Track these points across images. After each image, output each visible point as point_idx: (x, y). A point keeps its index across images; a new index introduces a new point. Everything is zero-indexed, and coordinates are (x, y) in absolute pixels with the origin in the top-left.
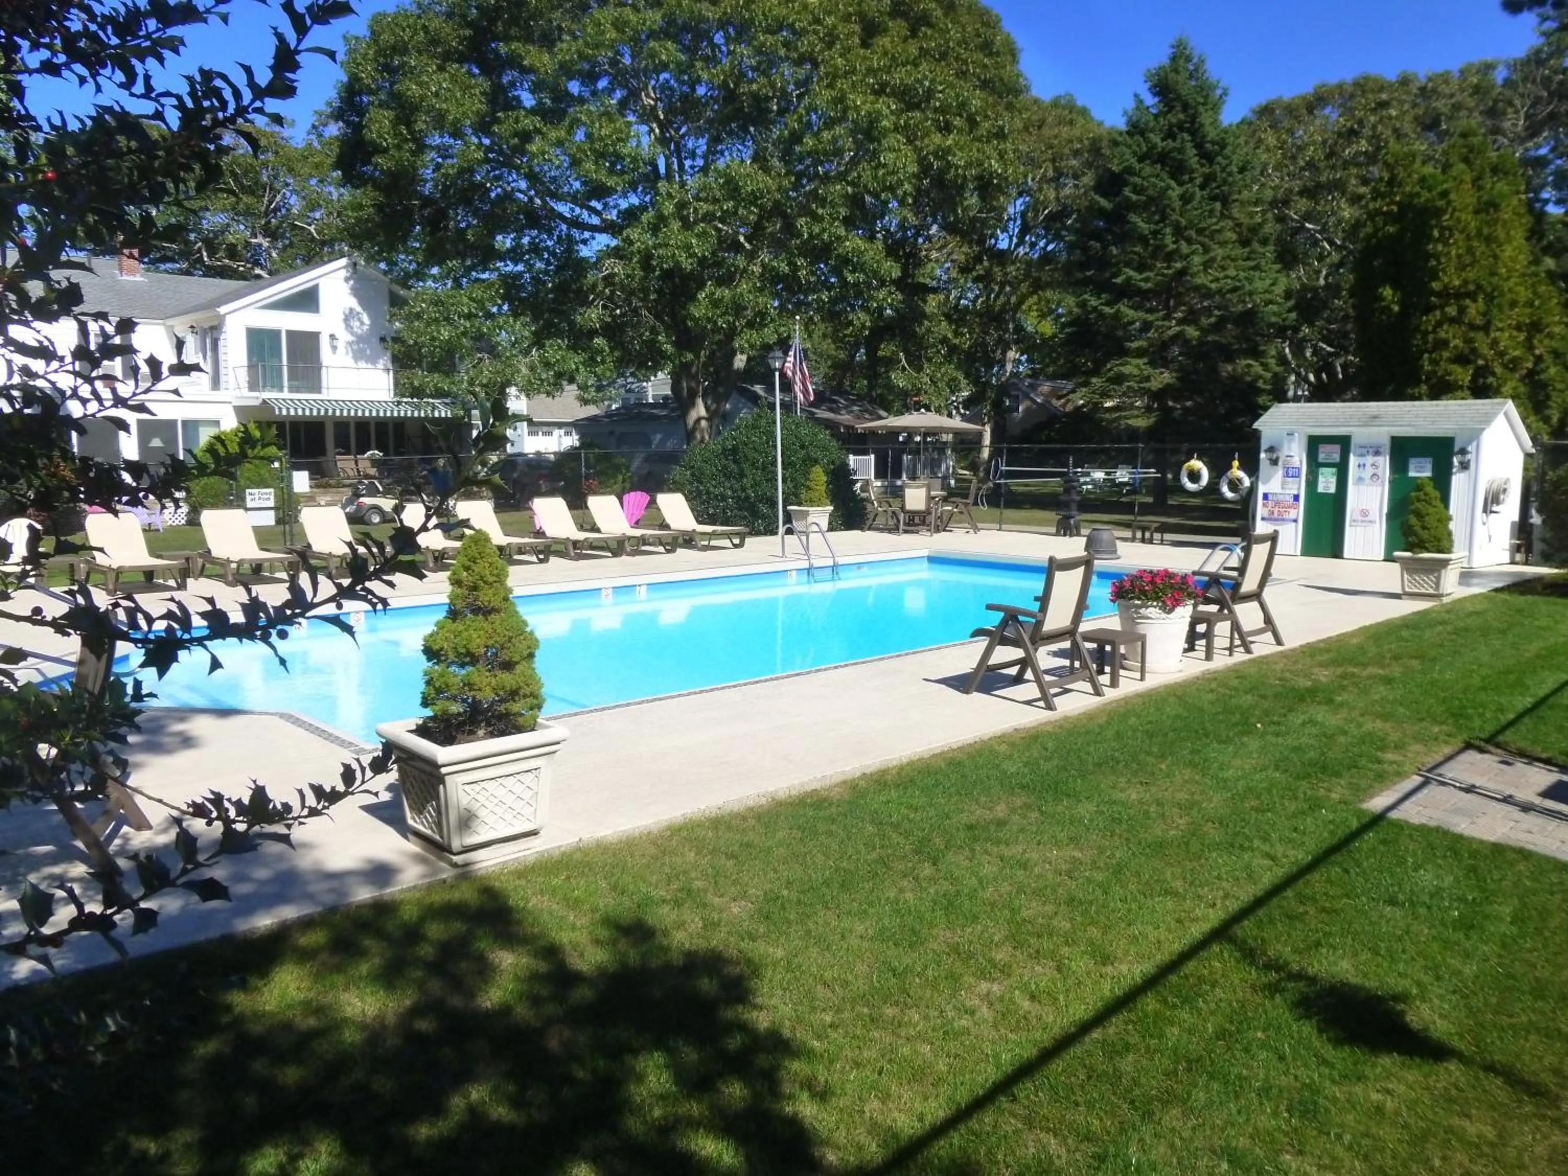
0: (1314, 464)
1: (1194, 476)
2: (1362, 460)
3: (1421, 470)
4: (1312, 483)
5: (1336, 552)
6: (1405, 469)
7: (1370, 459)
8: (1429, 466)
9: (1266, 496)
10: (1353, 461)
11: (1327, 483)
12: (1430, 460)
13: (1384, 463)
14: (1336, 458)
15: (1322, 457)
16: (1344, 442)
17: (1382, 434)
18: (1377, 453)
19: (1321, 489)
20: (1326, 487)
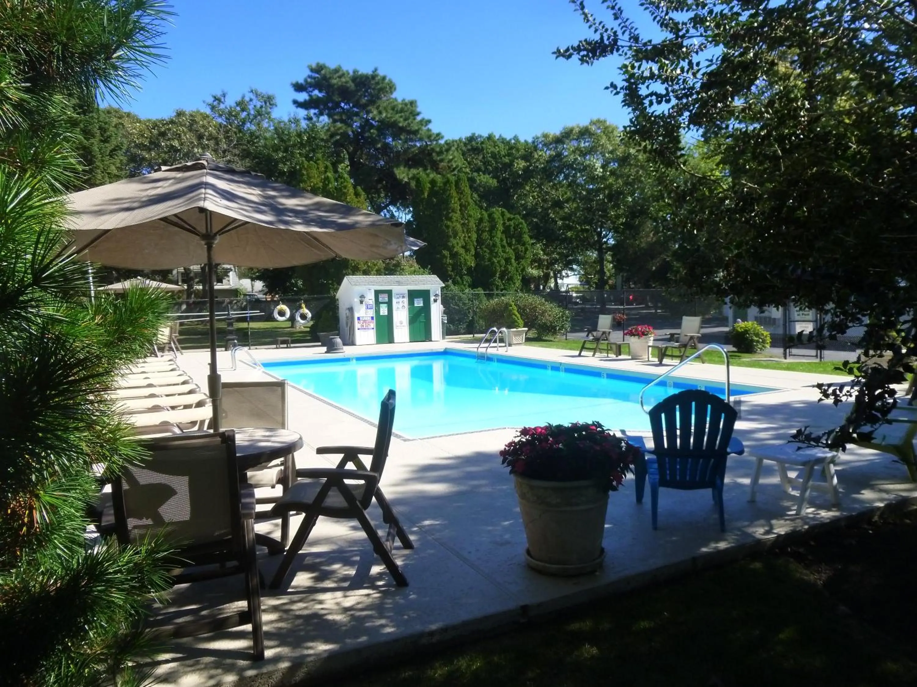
0: (378, 303)
1: (282, 314)
2: (398, 300)
3: (419, 303)
4: (377, 311)
5: (391, 340)
6: (413, 304)
7: (401, 300)
8: (422, 302)
9: (359, 319)
10: (394, 301)
11: (384, 310)
12: (421, 299)
13: (406, 300)
14: (386, 300)
15: (380, 300)
16: (389, 293)
17: (405, 289)
18: (403, 297)
19: (381, 314)
20: (384, 313)
